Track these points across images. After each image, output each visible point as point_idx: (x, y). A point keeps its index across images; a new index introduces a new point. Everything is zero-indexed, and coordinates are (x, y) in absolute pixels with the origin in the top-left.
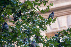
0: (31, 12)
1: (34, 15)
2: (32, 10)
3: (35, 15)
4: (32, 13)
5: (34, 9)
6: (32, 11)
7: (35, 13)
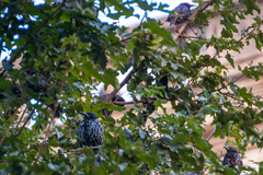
0: (205, 79)
1: (220, 86)
2: (211, 69)
3: (224, 87)
4: (209, 80)
5: (219, 64)
6: (211, 74)
7: (222, 80)
